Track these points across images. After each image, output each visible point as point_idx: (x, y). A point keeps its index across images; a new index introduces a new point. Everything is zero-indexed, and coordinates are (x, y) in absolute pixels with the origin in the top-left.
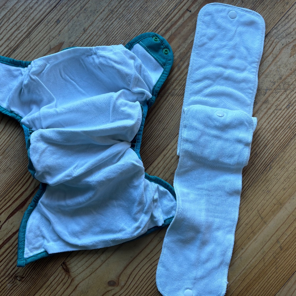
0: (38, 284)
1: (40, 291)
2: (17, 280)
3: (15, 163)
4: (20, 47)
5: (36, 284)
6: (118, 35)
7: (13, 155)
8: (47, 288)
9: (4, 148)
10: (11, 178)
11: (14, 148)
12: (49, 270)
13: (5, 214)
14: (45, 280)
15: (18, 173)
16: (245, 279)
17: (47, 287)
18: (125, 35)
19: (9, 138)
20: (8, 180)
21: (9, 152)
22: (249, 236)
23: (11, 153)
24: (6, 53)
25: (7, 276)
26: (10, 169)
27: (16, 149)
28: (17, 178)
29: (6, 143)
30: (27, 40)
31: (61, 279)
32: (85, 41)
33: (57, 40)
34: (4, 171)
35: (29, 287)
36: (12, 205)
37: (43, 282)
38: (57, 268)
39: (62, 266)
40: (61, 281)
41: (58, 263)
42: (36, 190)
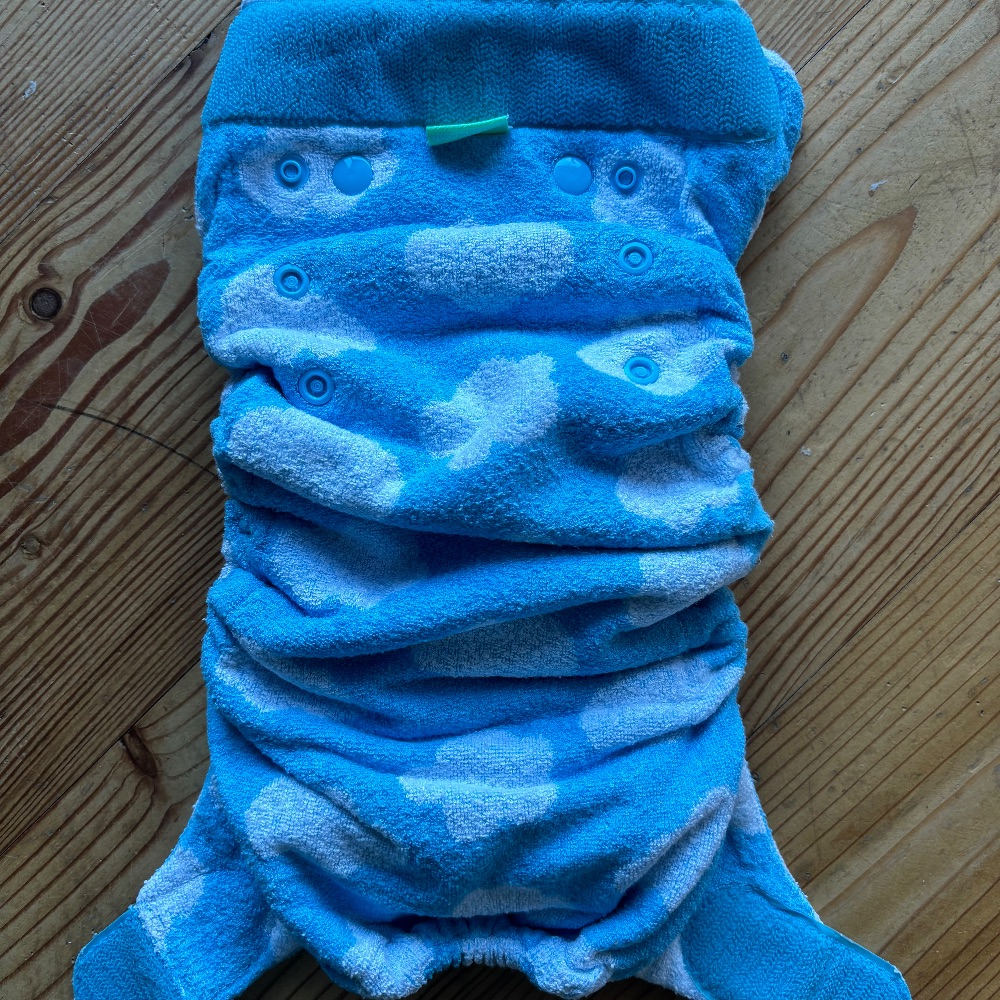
1: (14, 851)
8: (45, 842)
12: (63, 757)
14: (43, 802)
31: (114, 807)
37: (33, 814)
38: (99, 752)
39: (124, 743)
40: (115, 813)
41: (105, 727)
42: (18, 371)
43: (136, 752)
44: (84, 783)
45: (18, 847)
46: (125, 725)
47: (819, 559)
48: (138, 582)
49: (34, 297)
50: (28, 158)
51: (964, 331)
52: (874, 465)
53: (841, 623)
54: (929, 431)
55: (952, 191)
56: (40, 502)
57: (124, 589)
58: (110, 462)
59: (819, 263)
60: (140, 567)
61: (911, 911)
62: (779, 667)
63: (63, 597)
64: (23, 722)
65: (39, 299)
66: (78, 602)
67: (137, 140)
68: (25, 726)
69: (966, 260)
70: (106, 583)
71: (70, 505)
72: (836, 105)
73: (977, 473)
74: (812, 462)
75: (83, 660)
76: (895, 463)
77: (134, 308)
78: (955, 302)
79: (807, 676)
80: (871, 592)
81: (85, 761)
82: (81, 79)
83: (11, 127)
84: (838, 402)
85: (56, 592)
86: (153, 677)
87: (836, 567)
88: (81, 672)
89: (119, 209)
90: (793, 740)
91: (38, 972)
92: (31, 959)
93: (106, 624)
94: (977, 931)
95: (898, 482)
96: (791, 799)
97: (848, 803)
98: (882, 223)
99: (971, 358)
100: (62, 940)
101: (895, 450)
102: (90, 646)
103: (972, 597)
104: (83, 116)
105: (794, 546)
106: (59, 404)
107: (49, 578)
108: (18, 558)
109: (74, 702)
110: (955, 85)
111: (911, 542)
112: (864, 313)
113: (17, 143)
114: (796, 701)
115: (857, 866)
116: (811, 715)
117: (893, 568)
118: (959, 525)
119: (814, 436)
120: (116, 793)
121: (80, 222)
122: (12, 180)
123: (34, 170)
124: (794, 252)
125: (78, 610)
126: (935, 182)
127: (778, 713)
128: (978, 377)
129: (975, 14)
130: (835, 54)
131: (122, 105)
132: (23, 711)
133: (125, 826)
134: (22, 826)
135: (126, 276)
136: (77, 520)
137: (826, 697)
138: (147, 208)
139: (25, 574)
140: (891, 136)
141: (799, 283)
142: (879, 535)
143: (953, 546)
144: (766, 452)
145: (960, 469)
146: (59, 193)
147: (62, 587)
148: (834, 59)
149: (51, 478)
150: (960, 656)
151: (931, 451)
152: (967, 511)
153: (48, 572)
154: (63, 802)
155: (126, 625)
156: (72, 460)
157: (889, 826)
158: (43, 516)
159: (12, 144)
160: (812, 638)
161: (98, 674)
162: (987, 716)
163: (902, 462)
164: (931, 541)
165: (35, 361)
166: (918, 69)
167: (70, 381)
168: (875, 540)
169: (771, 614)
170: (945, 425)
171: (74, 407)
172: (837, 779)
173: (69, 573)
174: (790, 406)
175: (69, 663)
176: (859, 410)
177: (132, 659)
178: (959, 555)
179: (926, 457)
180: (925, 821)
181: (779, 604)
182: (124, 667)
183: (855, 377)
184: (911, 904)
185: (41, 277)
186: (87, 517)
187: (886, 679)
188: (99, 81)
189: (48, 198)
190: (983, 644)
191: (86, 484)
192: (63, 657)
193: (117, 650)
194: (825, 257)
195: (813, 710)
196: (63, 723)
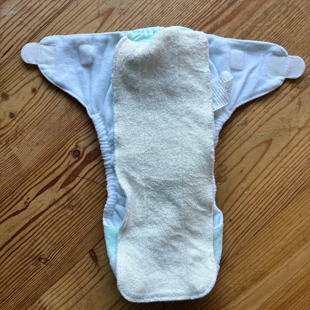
0: (63, 269)
1: (64, 276)
2: (42, 262)
3: (49, 136)
4: (66, 10)
5: (62, 269)
6: (175, 5)
7: (48, 128)
8: (71, 275)
9: (39, 119)
10: (44, 152)
11: (50, 121)
12: (76, 256)
13: (34, 190)
14: (71, 266)
15: (52, 148)
16: (290, 290)
17: (73, 274)
18: (182, 6)
19: (45, 109)
20: (41, 154)
21: (44, 124)
22: (300, 244)
23: (46, 125)
24: (50, 15)
25: (31, 257)
26: (44, 142)
27: (52, 122)
28: (50, 153)
29: (42, 114)
30: (74, 3)
31: (87, 267)
32: (137, 9)
33: (107, 5)
34: (37, 144)
35: (53, 271)
36: (43, 182)
37: (69, 268)
38: (84, 255)
39: (90, 253)
40: (87, 269)
41: (86, 249)
42: (70, 168)
43: (93, 255)
44: (80, 262)
45: (65, 275)
46: (90, 249)
47: (248, 217)
48: (95, 216)
49: (74, 152)
50: (74, 121)
51: (282, 167)
52: (261, 196)
53: (253, 232)
54: (274, 189)
55: (280, 135)
56: (73, 198)
57: (91, 218)
58: (89, 189)
59: (250, 151)
60: (95, 213)
61: (267, 298)
62: (238, 241)
63: (77, 219)
64: (67, 247)
65: (75, 152)
68: (68, 248)
69: (283, 151)
70: (87, 217)
71: (80, 199)
72: (255, 116)
73: (284, 199)
74: (247, 195)
75: (81, 234)
76: (266, 196)
77: (97, 155)
78: (280, 160)
79: (245, 243)
80: (260, 225)
81: (81, 257)
83: (70, 114)
84: (253, 182)
85: (76, 218)
86: (97, 238)
87: (252, 219)
88: (81, 236)
90: (241, 258)
91: (68, 304)
92: (67, 301)
93: (87, 226)
94: (282, 303)
95: (266, 200)
96: (240, 271)
97: (253, 273)
98: (265, 142)
99: (284, 173)
100: (74, 297)
101: (266, 193)
102: (83, 231)
103: (283, 227)
105: (243, 214)
106: (79, 176)
107: (75, 215)
108: (68, 210)
109: (79, 243)
110: (281, 112)
111: (269, 214)
112: (260, 162)
113: (72, 118)
114: (242, 249)
115: (255, 287)
117: (265, 219)
118: (280, 210)
119: (248, 189)
120: (88, 264)
121: (85, 136)
122: (70, 126)
123: (75, 124)
124: (244, 148)
125: (81, 222)
126: (276, 133)
127: (238, 251)
128: (285, 177)
129: (286, 96)
132: (67, 245)
133: (89, 272)
134: (66, 271)
135: (94, 148)
136: (82, 202)
137: (249, 248)
139: (69, 214)
140: (267, 123)
141: (245, 155)
142: (262, 212)
143: (278, 215)
144: (237, 192)
145: (280, 198)
146: (81, 129)
147: (77, 217)
149: (76, 192)
150: (280, 240)
151: (274, 194)
152: (282, 207)
153: (74, 213)
154: (76, 266)
155: (92, 225)
156: (81, 188)
157: (263, 278)
158: (74, 201)
159: (71, 117)
160: (246, 235)
161: (85, 237)
162: (285, 254)
163: (268, 196)
164: (274, 214)
165: (74, 166)
166: (273, 108)
167: (82, 171)
168: (261, 213)
169: (237, 229)
170: (277, 188)
171: (82, 177)
172: (251, 267)
173: (79, 214)
174: (242, 182)
175: (78, 234)
176: (258, 184)
177: (93, 233)
178: (280, 217)
179: (273, 195)
180: (271, 278)
181: (239, 227)
182: (91, 235)
183: (257, 176)
184: (267, 296)
185: (76, 148)
186: (84, 201)
187: (262, 245)
189: (78, 130)
190: (285, 238)
191: (84, 194)
192: (77, 233)
193: (89, 232)
194: (251, 149)
195: (246, 251)
196: (76, 248)
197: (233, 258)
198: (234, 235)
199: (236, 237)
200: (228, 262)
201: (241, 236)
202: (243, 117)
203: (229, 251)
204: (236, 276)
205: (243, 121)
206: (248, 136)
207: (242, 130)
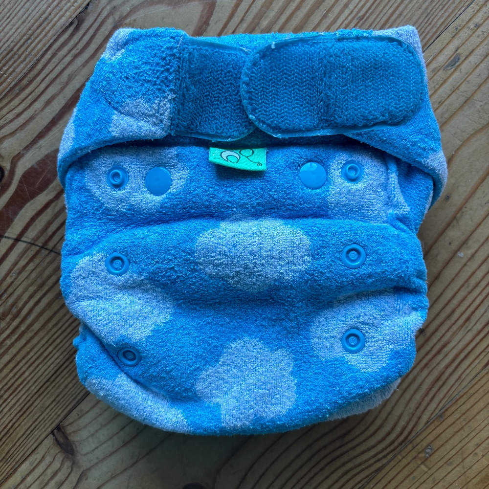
12: (17, 445)
14: (8, 470)
38: (39, 441)
39: (54, 435)
40: (50, 476)
41: (42, 426)
43: (61, 440)
44: (31, 459)
47: (468, 319)
48: (58, 341)
53: (481, 357)
57: (50, 345)
58: (38, 270)
59: (468, 139)
60: (59, 332)
62: (444, 384)
63: (13, 350)
66: (22, 353)
67: (46, 71)
70: (39, 342)
71: (15, 296)
72: (480, 40)
74: (464, 261)
75: (27, 387)
77: (49, 175)
79: (460, 388)
81: (31, 446)
82: (10, 33)
84: (480, 225)
85: (9, 348)
86: (70, 396)
87: (478, 324)
88: (27, 394)
89: (37, 115)
90: (452, 426)
93: (41, 366)
96: (451, 460)
97: (484, 462)
102: (32, 379)
104: (12, 57)
105: (453, 312)
106: (6, 235)
109: (23, 412)
114: (454, 403)
116: (463, 411)
119: (465, 246)
120: (50, 465)
121: (13, 123)
125: (23, 358)
127: (443, 410)
130: (478, 8)
131: (36, 49)
133: (56, 483)
135: (42, 156)
136: (20, 304)
137: (472, 401)
138: (54, 114)
141: (456, 152)
144: (437, 255)
147: (13, 344)
148: (478, 11)
149: (3, 280)
154: (20, 470)
155: (52, 366)
156: (15, 269)
160: (464, 366)
167: (12, 220)
169: (439, 352)
171: (15, 237)
172: (478, 449)
173: (16, 336)
174: (450, 227)
175: (19, 389)
177: (57, 386)
181: (444, 347)
182: (53, 390)
186: (26, 303)
188: (21, 34)
191: (24, 283)
192: (15, 386)
193: (48, 381)
194: (472, 135)
195: (464, 408)
196: (17, 424)
197: (431, 427)
198: (431, 369)
199: (436, 373)
200: (418, 440)
201: (450, 370)
202: (447, 44)
203: (419, 410)
204: (439, 475)
205: (447, 58)
206: (463, 99)
207: (445, 81)
